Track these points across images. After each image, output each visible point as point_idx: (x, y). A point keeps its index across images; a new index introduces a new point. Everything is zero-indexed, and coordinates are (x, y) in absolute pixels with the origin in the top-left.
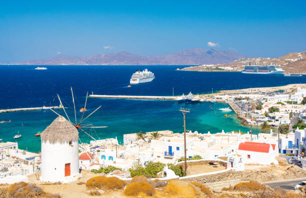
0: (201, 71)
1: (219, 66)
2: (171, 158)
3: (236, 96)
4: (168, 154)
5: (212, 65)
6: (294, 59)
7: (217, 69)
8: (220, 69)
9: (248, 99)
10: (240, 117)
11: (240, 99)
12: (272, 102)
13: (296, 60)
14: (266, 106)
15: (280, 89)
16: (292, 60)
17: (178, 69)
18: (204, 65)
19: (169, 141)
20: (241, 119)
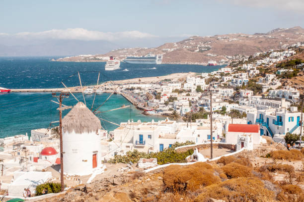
0: (78, 61)
1: (97, 56)
2: (143, 147)
3: (127, 86)
4: (138, 143)
5: (90, 55)
6: (171, 49)
7: (96, 59)
8: (99, 59)
9: (139, 88)
10: (139, 107)
11: (132, 89)
12: (167, 90)
13: (172, 50)
14: (165, 95)
15: (166, 78)
16: (169, 50)
17: (53, 60)
18: (82, 56)
19: (139, 129)
20: (141, 109)
